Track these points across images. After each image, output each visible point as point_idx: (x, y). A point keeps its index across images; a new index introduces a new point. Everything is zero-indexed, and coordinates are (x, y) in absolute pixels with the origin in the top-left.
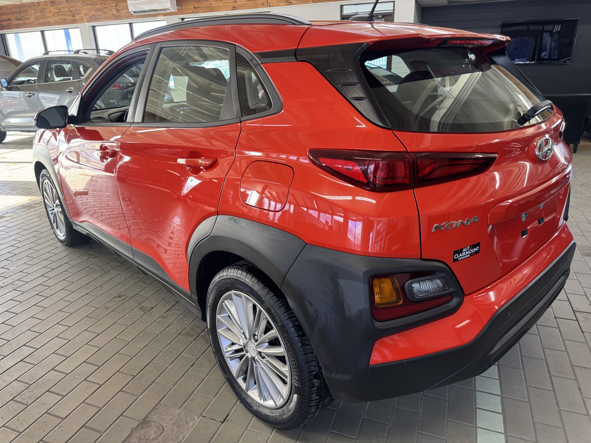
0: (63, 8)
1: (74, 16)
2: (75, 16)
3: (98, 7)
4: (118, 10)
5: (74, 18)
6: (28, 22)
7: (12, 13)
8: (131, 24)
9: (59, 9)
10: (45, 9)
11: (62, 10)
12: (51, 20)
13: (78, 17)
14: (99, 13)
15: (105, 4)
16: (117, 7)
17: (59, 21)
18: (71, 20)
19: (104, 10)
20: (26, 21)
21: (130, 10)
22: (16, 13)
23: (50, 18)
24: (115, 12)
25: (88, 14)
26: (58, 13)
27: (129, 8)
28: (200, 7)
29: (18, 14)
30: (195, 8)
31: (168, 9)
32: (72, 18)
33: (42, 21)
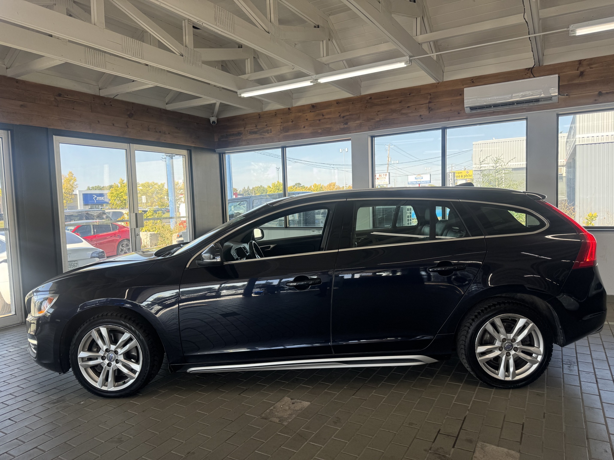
0: (330, 112)
1: (346, 124)
2: (348, 124)
3: (393, 107)
4: (430, 109)
5: (346, 126)
6: (267, 135)
7: (245, 125)
8: (444, 130)
9: (323, 115)
10: (299, 117)
11: (327, 117)
12: (306, 132)
13: (352, 124)
14: (394, 115)
15: (408, 102)
16: (430, 105)
17: (319, 131)
18: (340, 128)
20: (264, 134)
21: (464, 106)
23: (306, 128)
24: (425, 112)
25: (372, 119)
26: (319, 120)
27: (465, 102)
29: (255, 125)
32: (342, 127)
33: (290, 133)
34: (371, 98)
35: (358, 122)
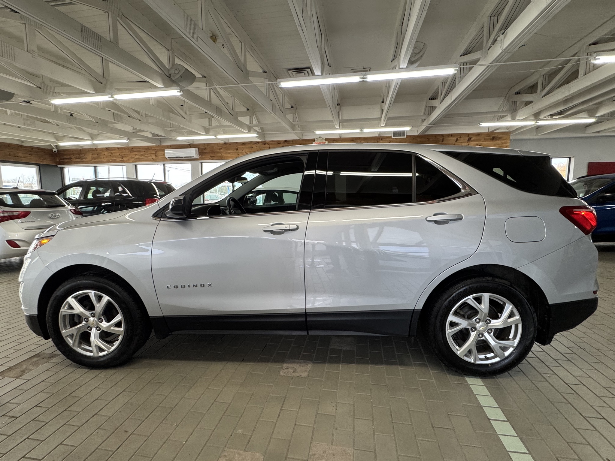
0: (115, 153)
1: (122, 158)
3: (142, 153)
4: (156, 156)
5: (122, 159)
6: (85, 160)
7: (73, 154)
8: (164, 165)
10: (101, 153)
11: (113, 154)
12: (104, 160)
13: (125, 159)
14: (142, 157)
15: (148, 152)
16: (156, 154)
17: (111, 160)
19: (146, 156)
20: (83, 160)
21: (166, 156)
22: (76, 154)
23: (104, 158)
24: (154, 157)
25: (134, 157)
26: (110, 155)
27: (166, 155)
28: (214, 157)
29: (78, 155)
30: (211, 157)
31: (194, 157)
32: (121, 159)
33: (97, 160)
34: (132, 148)
35: (127, 158)
